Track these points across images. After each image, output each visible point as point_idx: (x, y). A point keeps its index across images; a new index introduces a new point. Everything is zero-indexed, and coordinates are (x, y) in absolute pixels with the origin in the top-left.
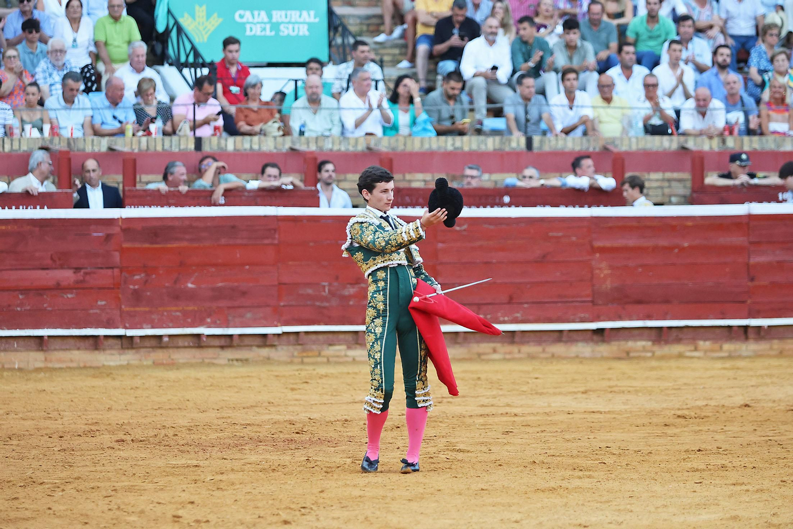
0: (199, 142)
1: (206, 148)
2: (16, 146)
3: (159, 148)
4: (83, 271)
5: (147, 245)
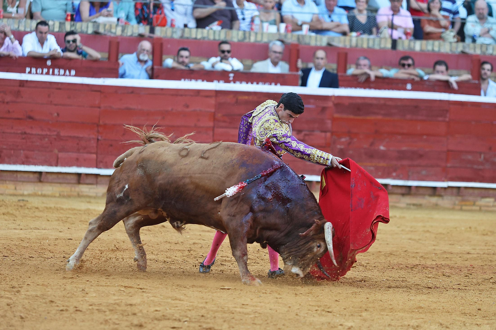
0: (394, 43)
1: (400, 47)
2: (259, 38)
3: (365, 46)
4: (303, 133)
5: (352, 117)
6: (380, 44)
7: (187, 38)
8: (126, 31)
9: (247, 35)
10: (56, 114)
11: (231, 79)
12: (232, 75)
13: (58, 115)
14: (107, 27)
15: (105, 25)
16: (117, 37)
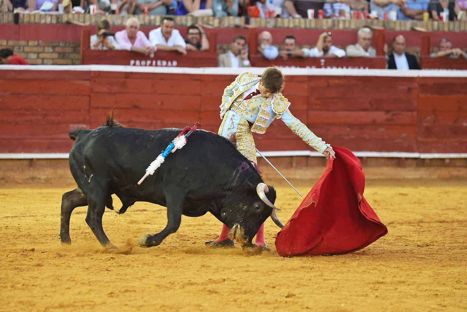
2: (347, 25)
3: (446, 29)
4: (391, 113)
5: (435, 96)
6: (460, 27)
7: (280, 28)
8: (222, 23)
9: (336, 23)
10: (160, 103)
11: (323, 64)
12: (323, 61)
13: (162, 103)
14: (205, 19)
15: (203, 18)
16: (214, 29)
